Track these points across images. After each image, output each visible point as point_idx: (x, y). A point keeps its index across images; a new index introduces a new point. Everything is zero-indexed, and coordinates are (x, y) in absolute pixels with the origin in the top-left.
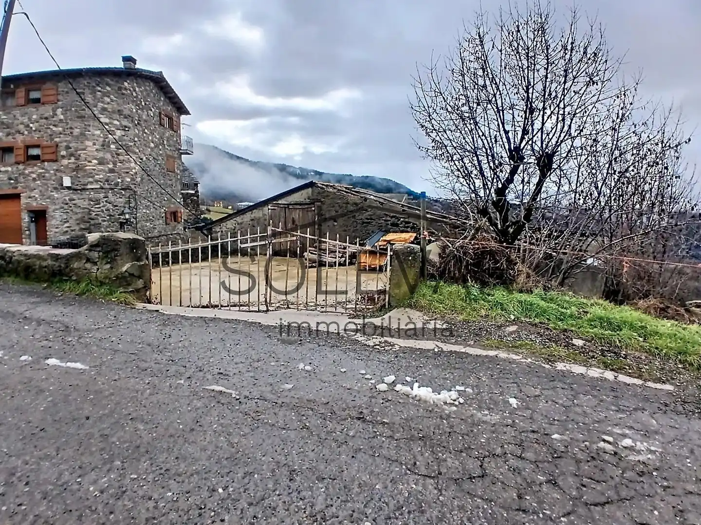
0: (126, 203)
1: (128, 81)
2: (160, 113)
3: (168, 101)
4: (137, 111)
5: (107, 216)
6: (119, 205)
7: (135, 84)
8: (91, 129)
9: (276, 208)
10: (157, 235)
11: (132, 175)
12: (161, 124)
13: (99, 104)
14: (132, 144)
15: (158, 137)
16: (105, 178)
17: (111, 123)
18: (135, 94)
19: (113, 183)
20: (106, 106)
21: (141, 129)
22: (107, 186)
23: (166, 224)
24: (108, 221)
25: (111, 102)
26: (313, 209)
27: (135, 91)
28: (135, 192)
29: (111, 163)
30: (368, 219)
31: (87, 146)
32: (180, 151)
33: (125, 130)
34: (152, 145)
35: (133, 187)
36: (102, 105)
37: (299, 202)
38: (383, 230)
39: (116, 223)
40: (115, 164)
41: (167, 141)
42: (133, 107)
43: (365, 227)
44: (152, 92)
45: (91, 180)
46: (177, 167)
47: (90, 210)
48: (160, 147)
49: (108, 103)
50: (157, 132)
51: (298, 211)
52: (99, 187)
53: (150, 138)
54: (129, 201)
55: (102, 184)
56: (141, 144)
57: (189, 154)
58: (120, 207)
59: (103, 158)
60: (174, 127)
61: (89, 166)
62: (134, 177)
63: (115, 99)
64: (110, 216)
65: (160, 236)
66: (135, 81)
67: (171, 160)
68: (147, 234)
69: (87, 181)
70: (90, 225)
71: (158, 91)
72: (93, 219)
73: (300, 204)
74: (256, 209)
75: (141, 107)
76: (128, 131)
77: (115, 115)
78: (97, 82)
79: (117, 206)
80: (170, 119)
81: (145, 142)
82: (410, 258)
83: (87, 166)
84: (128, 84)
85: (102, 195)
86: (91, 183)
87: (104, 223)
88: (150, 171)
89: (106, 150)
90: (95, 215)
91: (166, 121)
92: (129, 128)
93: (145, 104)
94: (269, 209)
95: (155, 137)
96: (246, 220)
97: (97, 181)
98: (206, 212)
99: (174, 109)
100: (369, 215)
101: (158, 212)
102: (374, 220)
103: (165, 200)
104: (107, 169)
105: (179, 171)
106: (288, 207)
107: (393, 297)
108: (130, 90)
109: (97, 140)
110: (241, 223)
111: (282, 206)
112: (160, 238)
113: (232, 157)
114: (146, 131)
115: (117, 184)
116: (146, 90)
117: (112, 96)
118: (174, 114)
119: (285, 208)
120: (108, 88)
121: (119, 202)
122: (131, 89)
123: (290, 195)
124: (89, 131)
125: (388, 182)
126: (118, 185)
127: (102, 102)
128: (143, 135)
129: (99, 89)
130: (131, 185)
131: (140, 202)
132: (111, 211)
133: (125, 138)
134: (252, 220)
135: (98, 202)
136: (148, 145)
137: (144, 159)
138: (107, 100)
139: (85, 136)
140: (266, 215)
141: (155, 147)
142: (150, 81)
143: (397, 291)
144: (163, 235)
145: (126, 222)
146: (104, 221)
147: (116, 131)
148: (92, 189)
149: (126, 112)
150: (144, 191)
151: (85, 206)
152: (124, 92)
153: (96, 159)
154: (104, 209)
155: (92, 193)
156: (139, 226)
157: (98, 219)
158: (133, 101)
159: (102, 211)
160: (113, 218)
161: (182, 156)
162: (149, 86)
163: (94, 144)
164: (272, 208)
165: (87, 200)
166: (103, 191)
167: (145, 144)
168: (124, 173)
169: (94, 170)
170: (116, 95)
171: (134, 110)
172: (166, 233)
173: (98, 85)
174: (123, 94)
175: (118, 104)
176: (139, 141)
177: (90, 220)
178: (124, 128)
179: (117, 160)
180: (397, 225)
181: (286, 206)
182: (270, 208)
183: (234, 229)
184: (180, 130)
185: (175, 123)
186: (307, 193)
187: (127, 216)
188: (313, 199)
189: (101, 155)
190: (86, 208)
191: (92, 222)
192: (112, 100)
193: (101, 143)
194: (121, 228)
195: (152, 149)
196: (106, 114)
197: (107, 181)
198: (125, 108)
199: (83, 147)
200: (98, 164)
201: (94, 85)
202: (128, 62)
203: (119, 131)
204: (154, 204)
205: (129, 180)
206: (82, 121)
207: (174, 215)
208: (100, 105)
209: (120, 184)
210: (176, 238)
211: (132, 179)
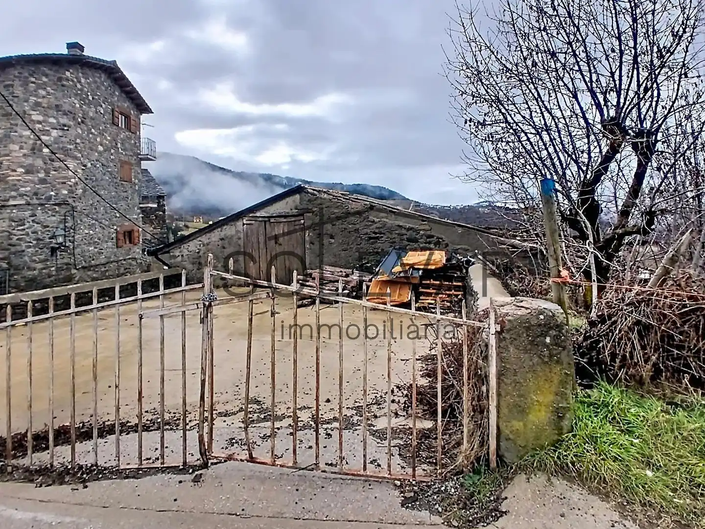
0: (60, 222)
1: (71, 71)
2: (113, 110)
3: (124, 95)
4: (81, 107)
5: (34, 240)
6: (51, 226)
7: (80, 75)
8: (18, 129)
9: (253, 222)
10: (103, 262)
11: (71, 186)
12: (114, 123)
13: (31, 98)
14: (72, 147)
15: (109, 138)
16: (33, 191)
17: (44, 121)
18: (79, 86)
19: (43, 197)
20: (39, 100)
21: (86, 128)
22: (35, 201)
23: (117, 247)
24: (34, 247)
25: (47, 94)
26: (302, 221)
27: (80, 82)
28: (73, 207)
29: (43, 171)
30: (376, 233)
31: (11, 151)
32: (139, 156)
33: (63, 130)
34: (101, 148)
35: (70, 201)
36: (35, 99)
37: (283, 214)
38: (397, 247)
39: (45, 250)
40: (47, 173)
41: (122, 144)
42: (76, 101)
43: (372, 243)
44: (103, 85)
45: (13, 193)
46: (135, 176)
47: (11, 234)
48: (112, 151)
49: (44, 97)
50: (108, 132)
51: (282, 225)
52: (23, 202)
53: (98, 139)
54: (65, 219)
55: (28, 199)
56: (85, 147)
57: (152, 160)
58: (52, 227)
59: (32, 165)
60: (132, 127)
61: (13, 176)
62: (74, 188)
63: (52, 91)
64: (38, 239)
65: (107, 263)
66: (80, 71)
67: (126, 167)
68: (90, 261)
69: (8, 195)
70: (10, 253)
71: (111, 84)
72: (14, 246)
73: (285, 217)
74: (227, 225)
75: (87, 101)
76: (68, 130)
77: (51, 112)
78: (31, 72)
79: (48, 227)
80: (127, 117)
81: (91, 145)
82: (548, 340)
83: (10, 176)
84: (71, 73)
85: (28, 213)
86: (14, 198)
87: (29, 250)
88: (96, 180)
89: (36, 155)
90: (18, 239)
91: (121, 120)
92: (69, 127)
93: (93, 98)
94: (244, 224)
95: (106, 138)
96: (213, 239)
97: (22, 195)
98: (184, 228)
99: (133, 106)
100: (377, 228)
101: (106, 232)
102: (384, 234)
103: (116, 217)
104: (36, 179)
105: (137, 181)
106: (269, 220)
107: (508, 439)
108: (73, 81)
109: (26, 143)
110: (208, 244)
111: (260, 219)
112: (107, 265)
113: (214, 168)
114: (93, 130)
115: (49, 198)
116: (95, 82)
117: (48, 88)
118: (132, 112)
119: (265, 222)
120: (45, 79)
121: (51, 221)
122: (75, 80)
123: (272, 205)
124: (16, 132)
125: (381, 190)
126: (51, 199)
127: (36, 96)
128: (88, 135)
129: (33, 80)
130: (68, 199)
131: (81, 221)
132: (39, 233)
133: (63, 139)
134: (222, 239)
135: (21, 222)
136: (94, 148)
137: (89, 165)
138: (42, 92)
139: (9, 137)
140: (240, 232)
141: (105, 151)
142: (100, 72)
143: (518, 425)
144: (112, 262)
145: (59, 248)
146: (30, 247)
147: (51, 130)
148: (15, 206)
149: (66, 107)
150: (87, 206)
151: (4, 229)
152: (65, 83)
153: (22, 167)
154: (29, 231)
155: (14, 211)
156: (77, 251)
157: (20, 245)
158: (76, 95)
159: (28, 234)
160: (41, 242)
161: (142, 162)
162: (100, 78)
163: (21, 148)
164: (249, 222)
165: (7, 221)
166: (30, 207)
167: (90, 147)
168: (59, 183)
169: (19, 180)
170: (55, 87)
171: (78, 106)
172: (116, 259)
173: (31, 75)
174: (63, 86)
175: (56, 98)
176: (83, 143)
177: (9, 247)
178: (63, 127)
179: (50, 167)
180: (415, 241)
181: (267, 219)
182: (245, 222)
183: (198, 253)
184: (139, 131)
185: (132, 122)
186: (294, 201)
187: (60, 240)
188: (303, 209)
189: (29, 161)
190: (6, 231)
191: (13, 249)
192: (48, 93)
193: (30, 147)
194: (52, 255)
195: (100, 153)
196: (38, 110)
197: (36, 194)
198: (65, 103)
199: (7, 152)
200: (24, 173)
201: (26, 74)
202: (73, 50)
203: (55, 131)
204: (101, 223)
205: (66, 192)
206: (8, 119)
207: (129, 235)
208: (33, 99)
209: (53, 197)
210: (130, 264)
211: (70, 192)
